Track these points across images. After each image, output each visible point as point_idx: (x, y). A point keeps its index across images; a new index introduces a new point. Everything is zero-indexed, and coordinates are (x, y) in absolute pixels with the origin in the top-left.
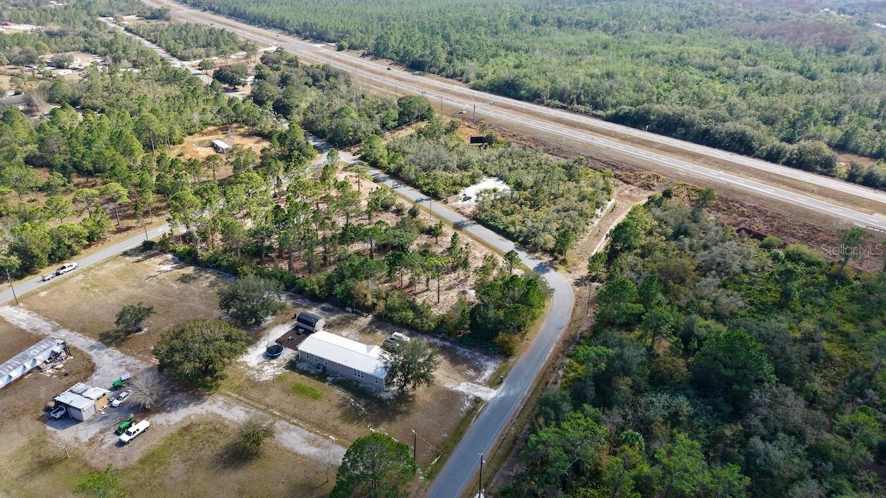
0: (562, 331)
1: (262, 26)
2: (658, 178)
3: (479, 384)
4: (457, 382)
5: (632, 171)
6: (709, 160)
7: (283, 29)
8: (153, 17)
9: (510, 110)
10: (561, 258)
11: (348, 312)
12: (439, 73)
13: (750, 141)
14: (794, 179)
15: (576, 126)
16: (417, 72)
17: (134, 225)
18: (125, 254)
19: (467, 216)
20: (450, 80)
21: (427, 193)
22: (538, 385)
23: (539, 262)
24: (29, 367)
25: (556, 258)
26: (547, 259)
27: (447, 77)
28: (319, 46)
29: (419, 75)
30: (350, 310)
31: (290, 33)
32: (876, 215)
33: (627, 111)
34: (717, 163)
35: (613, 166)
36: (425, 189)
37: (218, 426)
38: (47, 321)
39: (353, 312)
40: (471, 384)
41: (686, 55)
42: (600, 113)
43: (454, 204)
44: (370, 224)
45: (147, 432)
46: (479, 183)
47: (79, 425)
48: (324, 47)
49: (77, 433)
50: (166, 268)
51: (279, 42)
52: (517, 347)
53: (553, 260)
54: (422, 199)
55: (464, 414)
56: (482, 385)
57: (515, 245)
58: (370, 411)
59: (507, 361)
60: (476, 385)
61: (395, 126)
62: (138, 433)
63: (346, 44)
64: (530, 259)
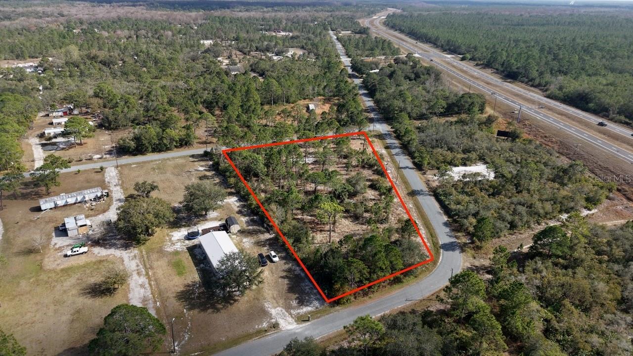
0: (408, 303)
3: (290, 314)
4: (276, 305)
7: (435, 44)
8: (360, 33)
10: (478, 243)
12: (527, 82)
15: (617, 140)
17: (215, 142)
18: (193, 156)
19: (429, 187)
21: (415, 164)
22: (335, 337)
23: (453, 240)
24: (79, 199)
25: (473, 242)
26: (465, 240)
27: (533, 86)
28: (450, 56)
29: (510, 82)
31: (437, 47)
36: (416, 160)
37: (115, 267)
38: (118, 180)
39: (266, 228)
40: (284, 311)
43: (429, 176)
44: (347, 175)
45: (84, 255)
46: (470, 166)
47: (65, 238)
48: (453, 57)
49: (60, 241)
50: (201, 169)
51: (423, 52)
52: (354, 300)
53: (469, 243)
54: (407, 167)
55: (255, 331)
56: (292, 316)
57: (448, 220)
58: (199, 298)
59: (334, 306)
60: (287, 314)
61: (441, 113)
62: (77, 253)
63: (469, 56)
64: (447, 235)
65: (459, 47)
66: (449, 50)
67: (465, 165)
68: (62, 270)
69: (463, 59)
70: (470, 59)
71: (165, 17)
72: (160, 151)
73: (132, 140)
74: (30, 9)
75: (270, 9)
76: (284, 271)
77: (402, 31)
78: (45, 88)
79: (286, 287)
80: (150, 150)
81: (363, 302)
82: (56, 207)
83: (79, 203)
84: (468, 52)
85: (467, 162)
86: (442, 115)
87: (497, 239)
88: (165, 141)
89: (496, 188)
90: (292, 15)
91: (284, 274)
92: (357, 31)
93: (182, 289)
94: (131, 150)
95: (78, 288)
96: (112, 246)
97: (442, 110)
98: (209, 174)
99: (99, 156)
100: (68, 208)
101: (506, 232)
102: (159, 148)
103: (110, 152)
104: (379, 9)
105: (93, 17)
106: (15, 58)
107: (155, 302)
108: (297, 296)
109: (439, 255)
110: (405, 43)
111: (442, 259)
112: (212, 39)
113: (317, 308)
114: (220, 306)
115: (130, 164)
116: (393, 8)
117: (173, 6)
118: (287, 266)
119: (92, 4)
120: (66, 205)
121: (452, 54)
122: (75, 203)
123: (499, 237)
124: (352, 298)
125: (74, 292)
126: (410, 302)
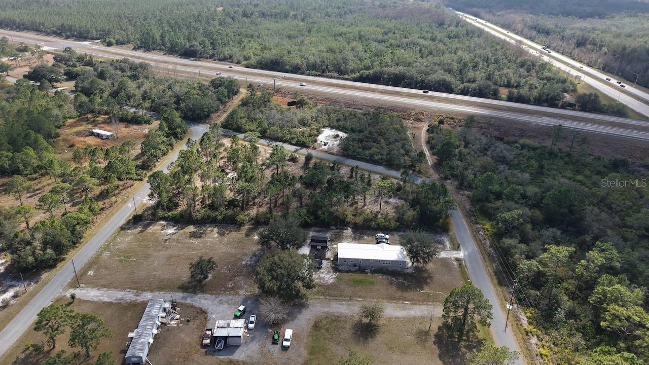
1: (11, 29)
2: (422, 113)
3: (449, 250)
5: (404, 112)
6: (440, 99)
9: (291, 81)
11: (333, 229)
12: (211, 58)
13: (449, 85)
14: (491, 104)
16: (192, 59)
18: (125, 229)
19: (337, 155)
20: (223, 62)
21: (296, 145)
25: (414, 171)
27: (219, 60)
28: (87, 43)
30: (334, 227)
31: (48, 34)
32: (544, 118)
33: (368, 74)
34: (445, 100)
35: (391, 110)
36: (293, 142)
37: (334, 318)
38: (122, 291)
39: (337, 229)
40: (445, 252)
41: (363, 33)
42: (346, 76)
43: (320, 149)
47: (242, 348)
49: (246, 352)
50: (170, 231)
54: (297, 149)
56: (452, 251)
63: (113, 40)
70: (117, 44)
98: (189, 230)
107: (403, 303)
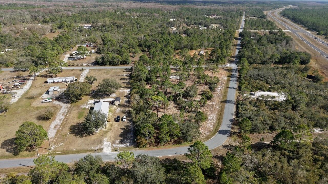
0: (175, 155)
4: (109, 140)
8: (261, 17)
23: (229, 129)
24: (64, 80)
25: (240, 133)
26: (236, 130)
45: (49, 103)
46: (273, 92)
47: (48, 95)
48: (312, 33)
49: (45, 96)
50: (125, 75)
51: (294, 29)
52: (148, 147)
53: (238, 133)
54: (233, 88)
55: (91, 149)
56: (112, 147)
57: (234, 119)
58: (78, 129)
59: (136, 148)
60: (110, 145)
61: (276, 61)
62: (46, 101)
63: (322, 32)
64: (227, 126)
65: (319, 27)
66: (312, 29)
67: (270, 91)
68: (37, 107)
69: (318, 34)
70: (324, 34)
71: (161, 7)
72: (113, 65)
73: (100, 58)
74: (106, 3)
75: (217, 5)
76: (125, 126)
77: (288, 17)
78: (88, 35)
79: (120, 133)
80: (108, 64)
81: (152, 149)
82: (54, 82)
83: (64, 82)
84: (323, 30)
85: (271, 90)
86: (276, 63)
87: (258, 134)
88: (115, 61)
89: (276, 105)
90: (226, 8)
91: (124, 127)
92: (259, 17)
93: (75, 124)
94: (99, 63)
95: (37, 115)
96: (63, 101)
97: (277, 60)
98: (126, 77)
99: (86, 64)
100: (59, 83)
101: (266, 131)
102: (112, 63)
103: (92, 63)
104: (283, 5)
105: (129, 7)
106: (86, 23)
107: (60, 127)
108: (122, 138)
109: (214, 135)
110: (285, 24)
111: (214, 137)
112: (176, 18)
113: (127, 146)
114: (84, 135)
115: (96, 69)
116: (293, 5)
117: (169, 3)
118: (128, 124)
119: (134, 2)
120: (58, 82)
121: (313, 31)
122: (62, 82)
123: (259, 133)
124: (148, 146)
125: (34, 116)
126: (177, 155)
